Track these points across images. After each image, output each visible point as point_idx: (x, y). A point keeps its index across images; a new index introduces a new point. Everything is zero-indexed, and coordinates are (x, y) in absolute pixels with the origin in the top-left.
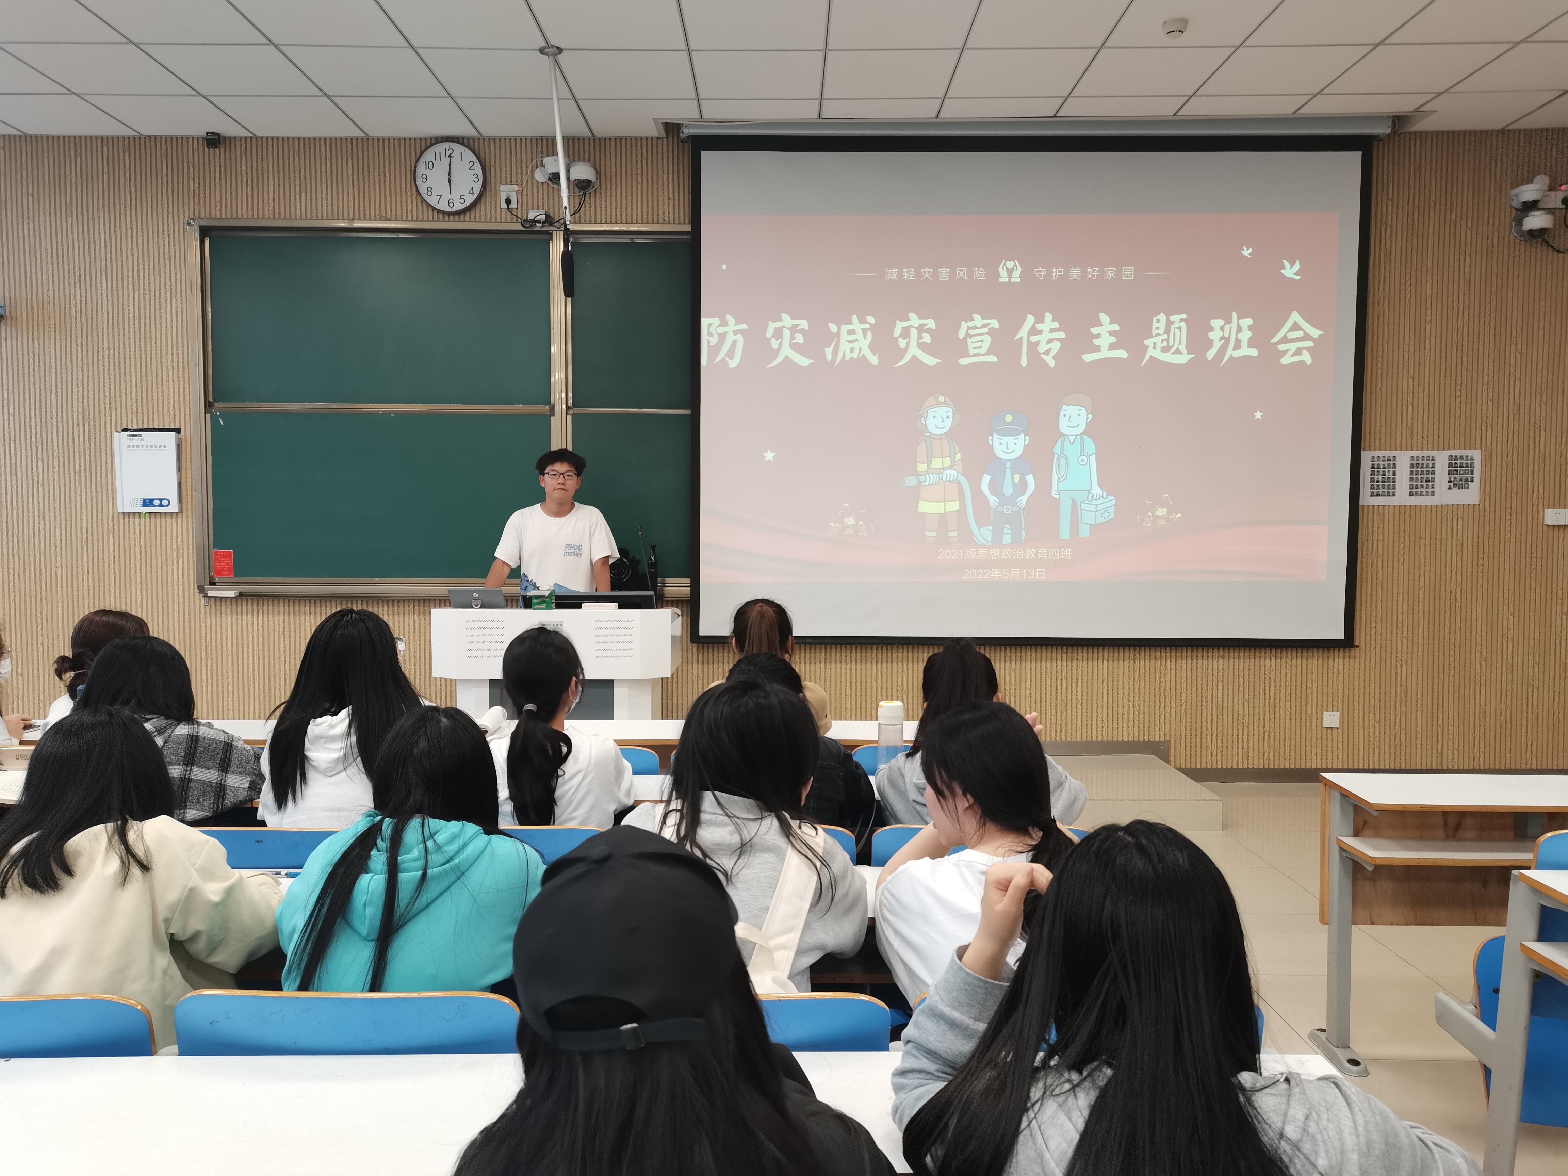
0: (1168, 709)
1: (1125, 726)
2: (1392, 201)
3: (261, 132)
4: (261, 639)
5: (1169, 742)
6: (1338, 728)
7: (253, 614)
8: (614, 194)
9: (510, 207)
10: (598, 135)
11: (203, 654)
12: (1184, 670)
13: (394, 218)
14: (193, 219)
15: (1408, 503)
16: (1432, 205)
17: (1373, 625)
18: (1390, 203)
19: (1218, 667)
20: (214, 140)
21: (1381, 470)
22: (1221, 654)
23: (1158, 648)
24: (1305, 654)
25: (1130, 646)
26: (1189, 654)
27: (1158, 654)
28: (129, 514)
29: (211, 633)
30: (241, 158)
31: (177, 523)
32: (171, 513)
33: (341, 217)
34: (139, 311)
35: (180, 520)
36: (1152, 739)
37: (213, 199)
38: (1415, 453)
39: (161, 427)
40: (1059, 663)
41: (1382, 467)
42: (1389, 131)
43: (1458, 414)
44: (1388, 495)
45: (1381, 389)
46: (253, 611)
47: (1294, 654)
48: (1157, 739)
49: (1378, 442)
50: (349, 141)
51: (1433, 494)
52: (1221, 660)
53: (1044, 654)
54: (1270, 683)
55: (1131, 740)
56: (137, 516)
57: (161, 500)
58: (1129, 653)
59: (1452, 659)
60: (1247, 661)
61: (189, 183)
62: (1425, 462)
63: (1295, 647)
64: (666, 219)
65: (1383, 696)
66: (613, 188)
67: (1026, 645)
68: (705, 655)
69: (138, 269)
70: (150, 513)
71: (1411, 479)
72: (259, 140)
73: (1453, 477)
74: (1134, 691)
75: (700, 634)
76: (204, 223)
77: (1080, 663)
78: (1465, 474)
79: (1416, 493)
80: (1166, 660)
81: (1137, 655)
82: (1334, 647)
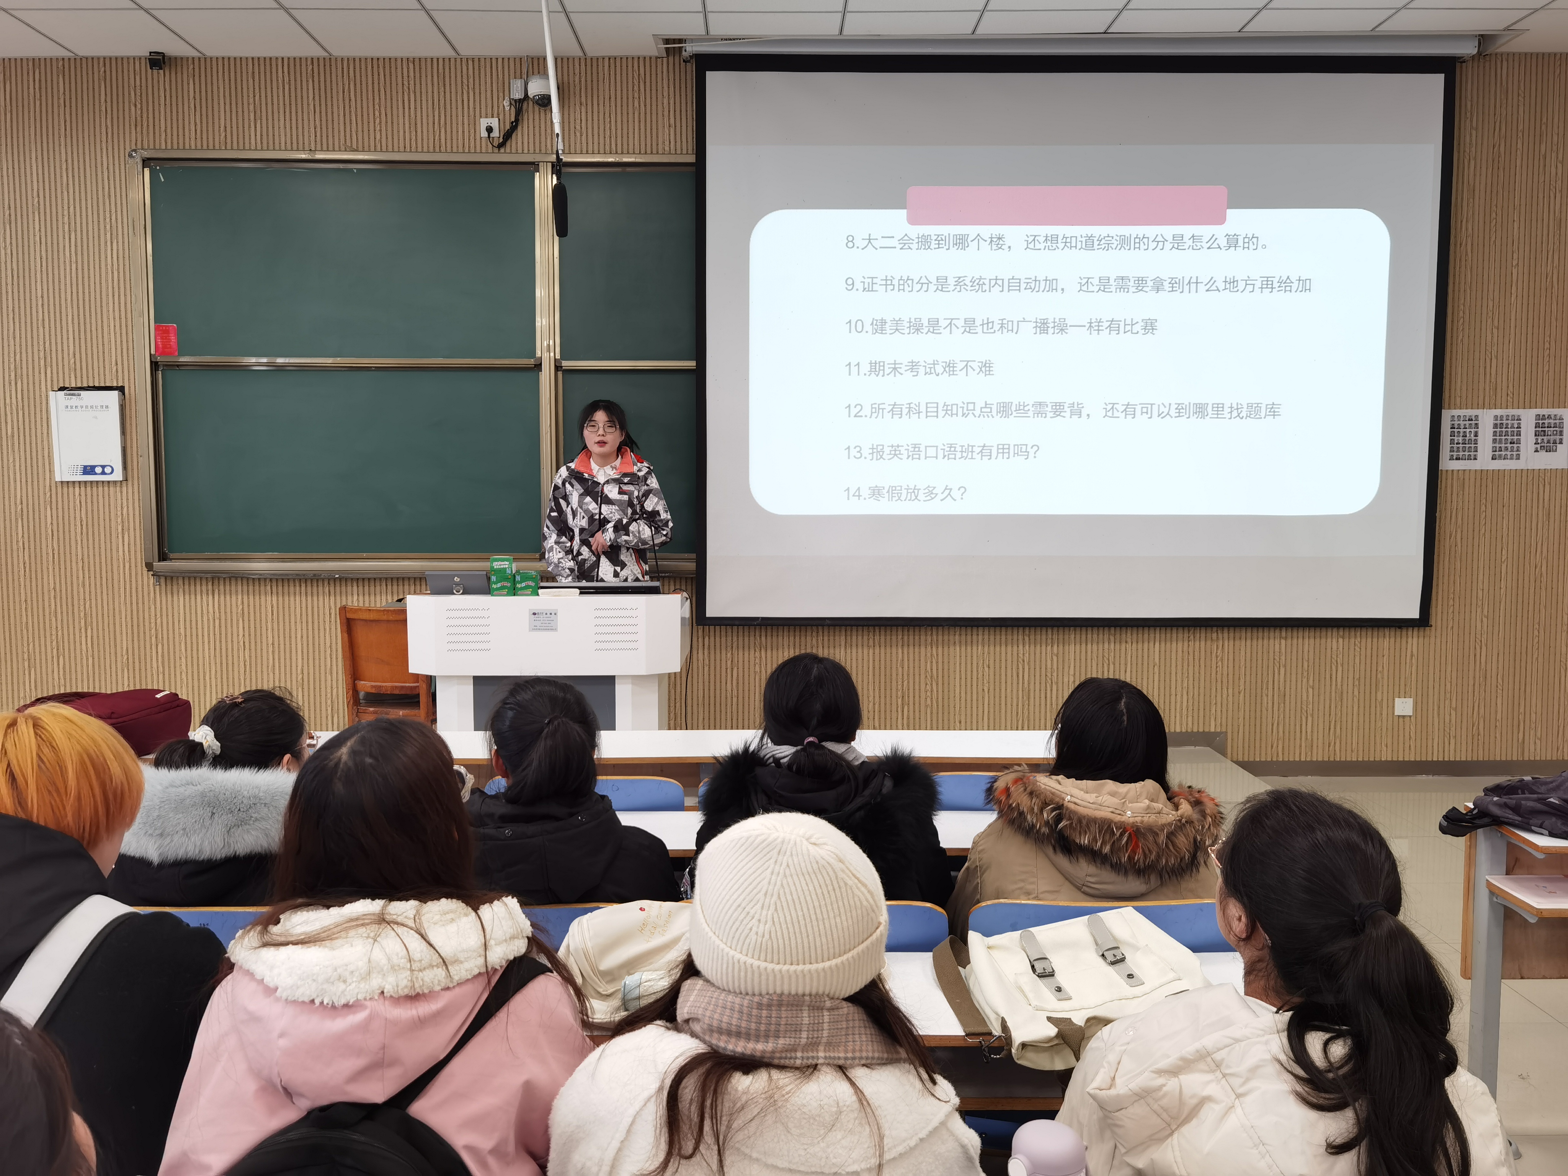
0: (1225, 696)
1: (1178, 715)
2: (1477, 129)
3: (211, 52)
4: (217, 622)
5: (1226, 732)
6: (1410, 716)
7: (208, 594)
8: (607, 120)
9: (492, 135)
10: (590, 53)
11: (154, 639)
12: (1243, 653)
13: (360, 148)
14: (135, 151)
15: (1491, 468)
16: (1520, 134)
17: (1451, 602)
18: (1474, 132)
19: (1280, 649)
20: (158, 61)
21: (1462, 430)
22: (1284, 634)
23: (1215, 629)
24: (1375, 633)
25: (1183, 626)
26: (1249, 634)
27: (1214, 635)
28: (68, 482)
29: (161, 616)
30: (188, 81)
31: (121, 492)
32: (115, 482)
33: (301, 148)
34: (76, 254)
35: (124, 489)
36: (1207, 730)
37: (157, 128)
38: (1499, 412)
39: (102, 385)
40: (1106, 645)
41: (1462, 427)
42: (1475, 51)
43: (1546, 369)
44: (1469, 459)
45: (1462, 340)
46: (207, 591)
47: (1364, 633)
48: (1213, 730)
49: (1458, 399)
50: (309, 62)
51: (1518, 458)
52: (1283, 642)
53: (1089, 636)
54: (1337, 667)
55: (1184, 731)
56: (77, 485)
57: (103, 467)
58: (1182, 634)
59: (1536, 640)
60: (1312, 640)
61: (130, 110)
62: (1509, 422)
63: (1364, 626)
64: (667, 148)
65: (1460, 681)
66: (607, 115)
67: (1070, 626)
68: (712, 639)
69: (75, 207)
70: (91, 482)
71: (1494, 441)
72: (208, 61)
73: (1540, 438)
74: (1188, 677)
75: (707, 616)
76: (146, 154)
77: (1129, 646)
78: (1554, 435)
79: (1500, 456)
80: (1223, 641)
81: (1192, 637)
82: (1407, 627)
